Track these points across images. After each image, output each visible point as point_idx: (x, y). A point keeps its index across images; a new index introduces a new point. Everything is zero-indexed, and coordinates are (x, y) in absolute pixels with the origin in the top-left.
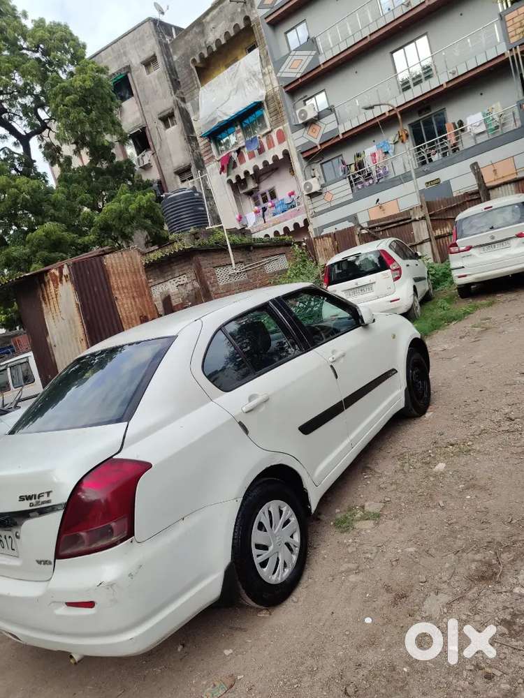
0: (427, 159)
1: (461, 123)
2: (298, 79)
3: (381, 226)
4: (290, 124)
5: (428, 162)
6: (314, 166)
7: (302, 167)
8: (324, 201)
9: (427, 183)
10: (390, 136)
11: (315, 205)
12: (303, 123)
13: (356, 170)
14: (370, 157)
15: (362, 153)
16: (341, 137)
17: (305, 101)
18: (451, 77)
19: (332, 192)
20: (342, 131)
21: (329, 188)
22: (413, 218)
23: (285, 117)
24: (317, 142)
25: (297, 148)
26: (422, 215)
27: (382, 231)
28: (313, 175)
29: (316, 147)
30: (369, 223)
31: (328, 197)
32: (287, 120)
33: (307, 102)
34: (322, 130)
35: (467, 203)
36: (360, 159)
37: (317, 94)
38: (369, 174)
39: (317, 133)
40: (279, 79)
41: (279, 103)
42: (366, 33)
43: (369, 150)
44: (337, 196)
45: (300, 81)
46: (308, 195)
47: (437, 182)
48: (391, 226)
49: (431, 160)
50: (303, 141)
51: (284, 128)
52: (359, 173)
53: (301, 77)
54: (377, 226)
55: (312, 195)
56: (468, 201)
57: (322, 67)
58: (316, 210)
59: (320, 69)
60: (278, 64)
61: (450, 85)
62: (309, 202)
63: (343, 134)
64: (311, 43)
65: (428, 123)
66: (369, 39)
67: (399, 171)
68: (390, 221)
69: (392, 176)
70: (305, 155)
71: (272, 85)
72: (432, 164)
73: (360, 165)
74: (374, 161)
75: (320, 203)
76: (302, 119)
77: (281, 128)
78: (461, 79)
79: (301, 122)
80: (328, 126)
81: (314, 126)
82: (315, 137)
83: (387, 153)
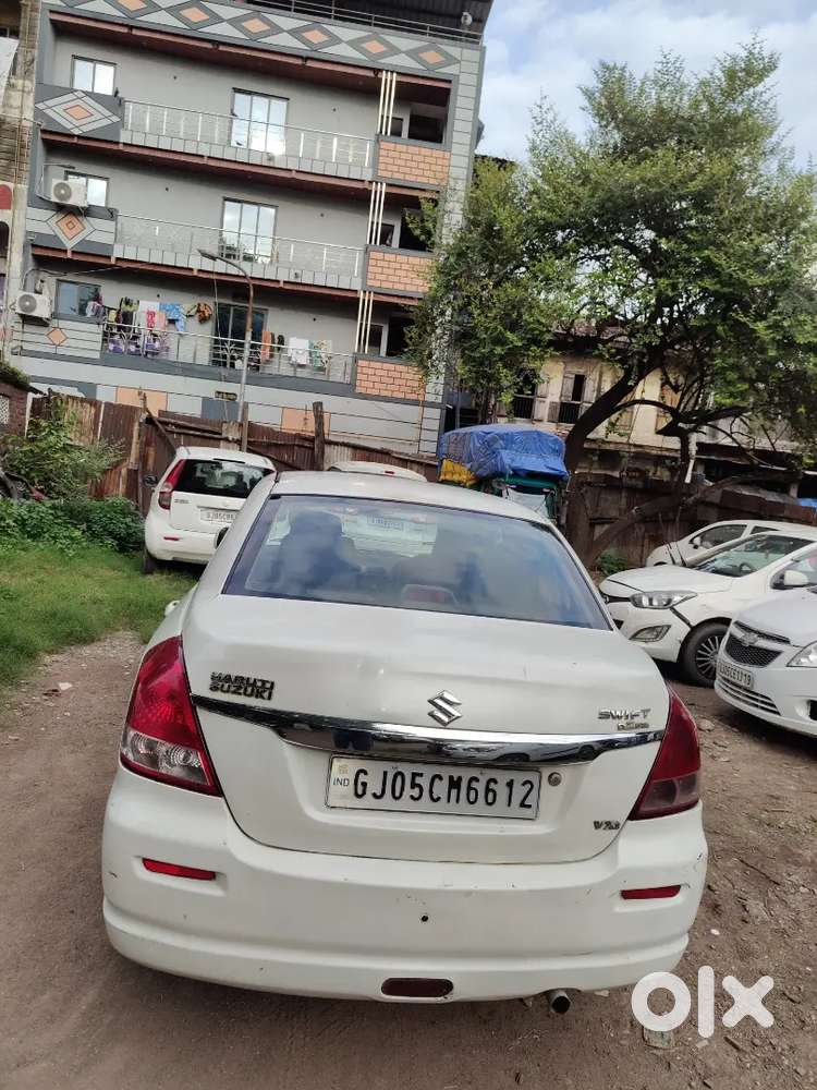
0: (228, 361)
1: (281, 340)
2: (73, 136)
3: (177, 426)
4: (31, 191)
5: (228, 366)
6: (43, 275)
7: (24, 267)
8: (44, 339)
9: (219, 393)
10: (186, 303)
11: (27, 337)
12: (56, 203)
13: (117, 320)
14: (144, 316)
15: (135, 301)
16: (113, 261)
17: (68, 173)
18: (292, 279)
19: (68, 333)
20: (117, 253)
21: (62, 324)
22: (224, 435)
23: (25, 175)
24: (69, 245)
25: (29, 233)
26: (237, 437)
27: (177, 433)
28: (38, 288)
29: (65, 251)
30: (161, 413)
31: (56, 337)
32: (27, 181)
33: (70, 176)
34: (85, 233)
35: (296, 448)
36: (128, 309)
37: (94, 177)
38: (135, 338)
39: (74, 231)
40: (38, 113)
41: (22, 147)
42: (204, 150)
43: (148, 305)
44: (72, 343)
45: (75, 140)
46: (22, 316)
47: (231, 397)
48: (192, 432)
49: (232, 365)
50: (45, 229)
51: (15, 189)
52: (119, 328)
53: (79, 137)
54: (173, 424)
55: (27, 319)
56: (298, 445)
57: (121, 147)
58: (26, 346)
59: (115, 147)
60: (46, 92)
61: (287, 287)
62: (18, 327)
63: (118, 259)
64: (115, 102)
65: (241, 316)
66: (205, 161)
67: (185, 356)
68: (193, 425)
69: (172, 358)
70: (39, 252)
71: (22, 113)
72: (232, 371)
73: (127, 317)
74: (150, 324)
75: (35, 338)
76: (60, 197)
77: (11, 185)
78: (301, 288)
79: (54, 199)
80: (97, 233)
81: (73, 219)
82: (70, 237)
83: (172, 322)
